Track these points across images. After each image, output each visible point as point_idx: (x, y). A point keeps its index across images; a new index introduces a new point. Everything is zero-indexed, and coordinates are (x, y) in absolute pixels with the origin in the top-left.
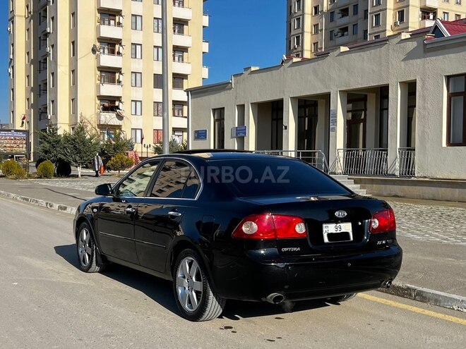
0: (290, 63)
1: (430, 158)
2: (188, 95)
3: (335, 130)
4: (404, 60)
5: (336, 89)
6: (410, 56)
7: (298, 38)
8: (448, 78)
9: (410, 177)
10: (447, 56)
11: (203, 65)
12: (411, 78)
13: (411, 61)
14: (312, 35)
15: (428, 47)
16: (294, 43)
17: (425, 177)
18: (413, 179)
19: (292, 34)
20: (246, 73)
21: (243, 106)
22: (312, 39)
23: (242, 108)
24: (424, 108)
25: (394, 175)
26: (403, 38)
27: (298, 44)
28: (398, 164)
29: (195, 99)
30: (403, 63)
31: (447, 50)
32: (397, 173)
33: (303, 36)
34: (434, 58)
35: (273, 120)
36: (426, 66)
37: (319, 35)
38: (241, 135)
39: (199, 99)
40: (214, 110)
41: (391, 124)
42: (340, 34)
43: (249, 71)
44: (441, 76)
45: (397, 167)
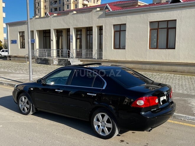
0: (53, 16)
1: (108, 53)
2: (7, 26)
3: (72, 42)
4: (98, 18)
5: (72, 27)
6: (100, 17)
7: (38, 3)
8: (114, 25)
9: (101, 60)
10: (114, 18)
11: (3, 12)
12: (101, 25)
13: (101, 19)
14: (44, 3)
15: (107, 14)
16: (37, 5)
17: (106, 60)
18: (102, 60)
19: (36, 1)
20: (34, 18)
21: (33, 31)
22: (44, 4)
23: (32, 32)
24: (106, 36)
25: (95, 59)
26: (98, 10)
27: (39, 5)
28: (96, 55)
29: (10, 28)
30: (98, 19)
31: (113, 16)
32: (96, 58)
33: (40, 3)
34: (109, 18)
35: (44, 37)
36: (106, 21)
37: (47, 3)
38: (33, 42)
39: (12, 27)
40: (20, 32)
41: (94, 41)
42: (54, 3)
43: (35, 18)
44: (112, 25)
45: (96, 56)
